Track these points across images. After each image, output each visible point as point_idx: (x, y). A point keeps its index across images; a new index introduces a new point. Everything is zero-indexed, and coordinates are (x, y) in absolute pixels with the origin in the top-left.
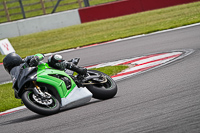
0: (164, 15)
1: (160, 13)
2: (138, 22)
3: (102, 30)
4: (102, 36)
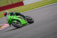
1: (10, 10)
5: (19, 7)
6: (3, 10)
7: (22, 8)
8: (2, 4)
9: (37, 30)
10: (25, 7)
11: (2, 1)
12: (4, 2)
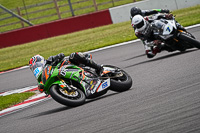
0: (70, 41)
1: (66, 39)
2: (44, 48)
3: (9, 58)
4: (9, 63)
5: (96, 29)
6: (42, 38)
7: (104, 33)
8: (39, 18)
9: (155, 110)
10: (116, 30)
11: (37, 5)
12: (44, 10)
